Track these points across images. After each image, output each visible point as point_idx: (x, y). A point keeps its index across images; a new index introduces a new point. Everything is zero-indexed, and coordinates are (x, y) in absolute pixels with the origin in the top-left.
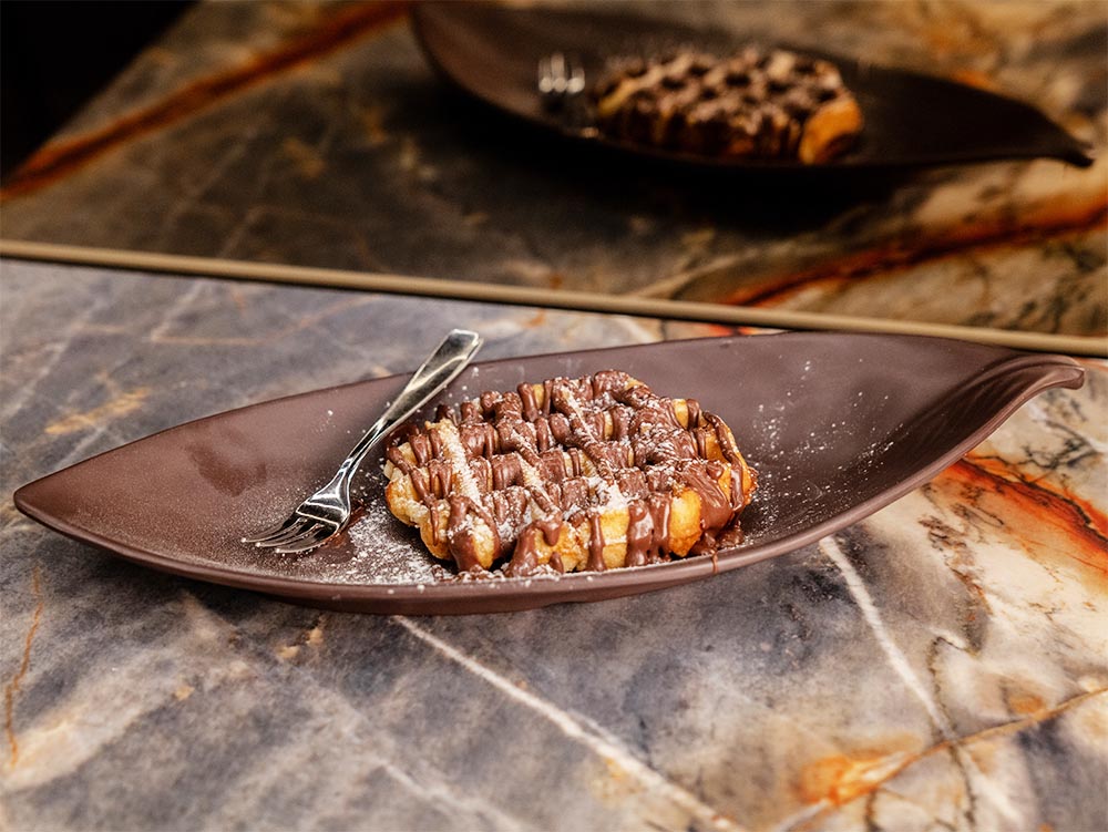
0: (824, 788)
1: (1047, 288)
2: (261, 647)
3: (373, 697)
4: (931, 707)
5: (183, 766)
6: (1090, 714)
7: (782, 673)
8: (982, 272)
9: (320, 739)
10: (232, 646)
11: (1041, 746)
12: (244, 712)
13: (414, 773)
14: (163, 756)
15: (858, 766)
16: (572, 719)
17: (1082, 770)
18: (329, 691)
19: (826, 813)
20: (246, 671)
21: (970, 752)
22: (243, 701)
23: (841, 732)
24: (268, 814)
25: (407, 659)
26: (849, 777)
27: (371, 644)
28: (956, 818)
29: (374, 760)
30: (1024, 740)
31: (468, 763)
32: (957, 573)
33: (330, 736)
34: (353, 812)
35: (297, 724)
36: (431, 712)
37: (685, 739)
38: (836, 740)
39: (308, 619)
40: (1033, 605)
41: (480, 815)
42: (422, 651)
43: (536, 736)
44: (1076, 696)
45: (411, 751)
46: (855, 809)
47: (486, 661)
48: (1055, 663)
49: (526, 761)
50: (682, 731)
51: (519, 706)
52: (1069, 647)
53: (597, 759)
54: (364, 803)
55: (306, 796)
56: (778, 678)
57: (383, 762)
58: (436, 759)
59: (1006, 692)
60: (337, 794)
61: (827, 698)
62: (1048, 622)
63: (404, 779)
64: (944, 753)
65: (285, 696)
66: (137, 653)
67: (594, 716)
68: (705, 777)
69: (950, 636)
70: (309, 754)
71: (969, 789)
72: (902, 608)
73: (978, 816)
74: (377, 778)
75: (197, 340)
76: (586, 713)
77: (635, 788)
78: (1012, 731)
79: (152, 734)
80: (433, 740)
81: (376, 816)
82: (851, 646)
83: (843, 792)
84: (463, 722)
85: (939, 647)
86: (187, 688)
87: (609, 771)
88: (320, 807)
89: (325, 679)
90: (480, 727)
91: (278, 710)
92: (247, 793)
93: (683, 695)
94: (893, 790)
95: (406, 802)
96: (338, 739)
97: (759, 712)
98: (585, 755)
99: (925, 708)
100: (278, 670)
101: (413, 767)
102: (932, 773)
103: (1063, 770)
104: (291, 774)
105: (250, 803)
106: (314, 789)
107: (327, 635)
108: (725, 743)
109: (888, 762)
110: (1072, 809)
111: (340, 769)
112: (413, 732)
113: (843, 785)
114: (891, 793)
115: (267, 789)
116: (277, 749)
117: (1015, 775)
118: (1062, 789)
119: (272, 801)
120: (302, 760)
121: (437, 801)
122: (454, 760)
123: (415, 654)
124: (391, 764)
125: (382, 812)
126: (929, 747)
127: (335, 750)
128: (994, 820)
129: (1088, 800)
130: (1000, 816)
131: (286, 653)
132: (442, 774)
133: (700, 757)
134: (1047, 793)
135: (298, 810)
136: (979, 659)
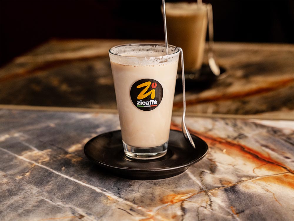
0: (169, 200)
2: (12, 177)
3: (43, 186)
4: (200, 184)
6: (244, 185)
9: (26, 194)
10: (3, 177)
11: (231, 191)
12: (5, 189)
13: (53, 200)
15: (179, 196)
16: (99, 188)
17: (242, 196)
19: (170, 205)
20: (7, 181)
21: (211, 193)
22: (5, 187)
23: (175, 189)
24: (9, 209)
25: (53, 178)
26: (176, 198)
27: (43, 175)
28: (206, 206)
29: (41, 198)
30: (226, 190)
31: (68, 198)
33: (29, 193)
34: (34, 208)
35: (20, 191)
36: (59, 188)
37: (130, 192)
38: (173, 191)
39: (26, 171)
40: (229, 164)
41: (71, 208)
42: (57, 176)
43: (88, 192)
44: (241, 181)
45: (52, 196)
46: (178, 204)
47: (75, 178)
48: (235, 175)
49: (85, 197)
50: (130, 190)
51: (84, 187)
52: (239, 172)
53: (105, 196)
54: (38, 206)
55: (21, 205)
57: (44, 198)
58: (59, 197)
59: (221, 181)
60: (30, 205)
61: (171, 183)
62: (233, 167)
63: (50, 201)
64: (203, 193)
65: (17, 186)
67: (105, 188)
68: (135, 199)
69: (206, 171)
70: (23, 197)
71: (210, 200)
73: (212, 205)
74: (42, 201)
76: (103, 187)
77: (115, 202)
78: (223, 188)
80: (59, 194)
81: (40, 209)
83: (175, 201)
84: (68, 190)
85: (203, 173)
87: (108, 198)
88: (24, 207)
89: (29, 182)
90: (72, 191)
91: (15, 189)
92: (4, 205)
93: (130, 183)
94: (189, 200)
95: (50, 206)
96: (31, 194)
97: (152, 186)
98: (102, 196)
99: (198, 184)
100: (16, 181)
101: (52, 199)
102: (200, 197)
103: (237, 195)
104: (17, 201)
105: (4, 207)
106: (23, 204)
107: (31, 174)
108: (142, 192)
109: (188, 195)
110: (239, 203)
111: (31, 200)
112: (53, 192)
113: (175, 200)
114: (188, 201)
115: (9, 204)
116: (14, 196)
117: (223, 197)
118: (236, 199)
119: (11, 207)
120: (21, 198)
121: (59, 206)
122: (64, 197)
123: (55, 177)
124: (46, 198)
125: (43, 208)
126: (199, 192)
127: (30, 196)
128: (217, 206)
129: (244, 201)
130: (219, 205)
131: (19, 178)
132: (61, 200)
133: (135, 195)
134: (232, 200)
135: (18, 208)
136: (214, 175)
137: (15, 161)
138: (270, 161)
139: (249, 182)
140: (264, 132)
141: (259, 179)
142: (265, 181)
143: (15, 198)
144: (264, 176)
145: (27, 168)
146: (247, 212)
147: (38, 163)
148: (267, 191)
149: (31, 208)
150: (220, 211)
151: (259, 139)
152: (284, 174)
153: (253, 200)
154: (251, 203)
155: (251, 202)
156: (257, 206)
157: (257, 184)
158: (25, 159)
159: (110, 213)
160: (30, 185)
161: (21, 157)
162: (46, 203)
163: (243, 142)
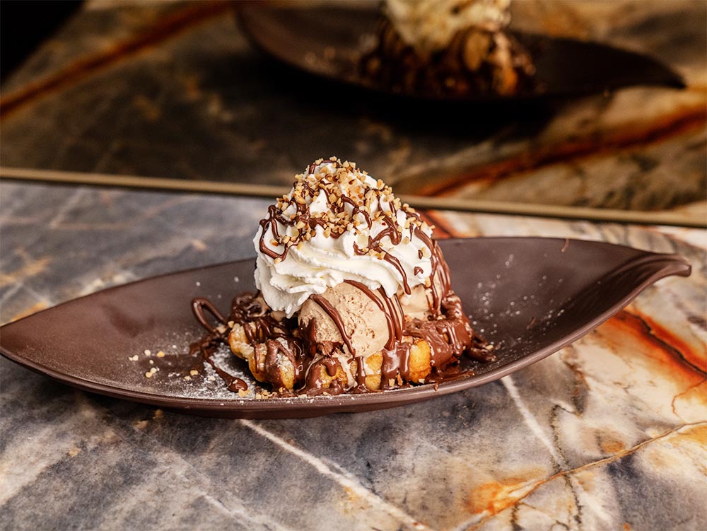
0: (485, 504)
1: (621, 181)
2: (124, 422)
3: (195, 452)
4: (552, 450)
5: (74, 499)
6: (653, 452)
7: (457, 431)
8: (580, 173)
9: (162, 480)
10: (105, 421)
11: (622, 474)
12: (114, 463)
13: (223, 500)
14: (61, 493)
15: (507, 489)
16: (323, 462)
17: (649, 489)
18: (167, 449)
19: (486, 519)
20: (115, 437)
21: (577, 478)
22: (113, 457)
23: (495, 467)
25: (217, 426)
26: (500, 496)
28: (570, 521)
29: (197, 492)
30: (612, 470)
31: (258, 492)
32: (568, 364)
33: (169, 477)
34: (184, 526)
35: (148, 471)
36: (233, 461)
37: (395, 474)
38: (492, 472)
40: (615, 383)
41: (266, 526)
43: (300, 474)
44: (644, 441)
45: (221, 486)
46: (505, 516)
47: (268, 427)
48: (630, 420)
49: (295, 489)
50: (394, 469)
51: (289, 455)
52: (639, 409)
53: (339, 487)
54: (191, 520)
55: (154, 516)
56: (454, 433)
57: (204, 493)
58: (237, 491)
59: (599, 439)
60: (174, 515)
61: (486, 446)
62: (626, 394)
63: (217, 504)
64: (561, 479)
66: (44, 427)
67: (337, 461)
68: (408, 498)
69: (563, 404)
70: (157, 488)
71: (578, 502)
72: (533, 387)
73: (583, 519)
74: (199, 504)
75: (81, 226)
76: (333, 460)
77: (365, 507)
78: (604, 464)
79: (54, 479)
80: (235, 479)
81: (199, 528)
82: (500, 412)
83: (497, 505)
84: (254, 467)
85: (557, 412)
86: (76, 449)
87: (347, 496)
88: (162, 523)
89: (165, 441)
90: (265, 469)
91: (135, 462)
92: (116, 516)
93: (394, 446)
94: (528, 503)
95: (218, 518)
96: (174, 479)
97: (443, 456)
98: (332, 486)
99: (548, 450)
100: (135, 436)
101: (222, 496)
102: (554, 492)
103: (637, 488)
104: (144, 502)
105: (118, 521)
106: (159, 512)
107: (166, 414)
108: (421, 476)
109: (526, 486)
110: (643, 513)
111: (175, 499)
112: (222, 474)
113: (497, 501)
114: (527, 505)
115: (128, 512)
116: (134, 486)
117: (607, 492)
118: (636, 500)
119: (132, 520)
120: (150, 493)
121: (238, 518)
122: (248, 491)
124: (208, 495)
125: (203, 525)
126: (551, 475)
127: (172, 486)
128: (593, 521)
129: (653, 507)
130: (597, 518)
131: (140, 425)
132: (242, 501)
133: (405, 485)
134: (627, 503)
135: (149, 525)
136: (582, 418)
139: (664, 444)
141: (687, 434)
142: (700, 440)
143: (137, 491)
144: (696, 423)
148: (705, 472)
149: (177, 526)
153: (673, 503)
154: (669, 515)
155: (669, 509)
156: (683, 522)
157: (682, 450)
162: (209, 510)
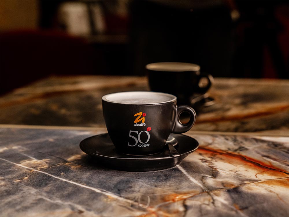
0: (171, 199)
2: (10, 180)
3: (41, 187)
4: (202, 186)
6: (247, 187)
7: (160, 182)
9: (24, 194)
10: (1, 180)
11: (233, 192)
12: (3, 190)
13: (51, 199)
15: (181, 196)
16: (99, 189)
17: (245, 195)
19: (171, 203)
21: (213, 193)
22: (3, 189)
23: (176, 190)
24: (7, 206)
25: (52, 181)
26: (178, 197)
27: (41, 179)
28: (209, 203)
29: (40, 197)
30: (229, 191)
31: (68, 197)
32: (209, 166)
33: (27, 193)
34: (32, 205)
35: (18, 192)
36: (58, 189)
37: (131, 192)
38: (175, 192)
39: (24, 176)
41: (70, 205)
42: (56, 180)
43: (88, 192)
44: (243, 184)
45: (51, 195)
46: (180, 202)
47: (75, 181)
48: (237, 179)
49: (85, 197)
51: (83, 188)
52: (241, 177)
53: (105, 196)
54: (36, 204)
55: (19, 203)
56: (158, 183)
57: (43, 197)
58: (58, 196)
59: (223, 184)
60: (28, 202)
61: (172, 185)
62: (235, 173)
63: (48, 200)
64: (206, 194)
65: (15, 187)
67: (105, 189)
68: (136, 198)
69: (207, 176)
70: (22, 196)
71: (213, 199)
72: (194, 172)
73: (215, 203)
74: (40, 200)
76: (103, 189)
77: (116, 200)
78: (225, 189)
80: (58, 194)
81: (39, 206)
82: (179, 177)
83: (176, 200)
84: (67, 191)
85: (204, 177)
87: (108, 198)
88: (22, 204)
89: (27, 185)
90: (72, 191)
91: (13, 190)
93: (131, 186)
94: (191, 199)
95: (48, 203)
96: (30, 194)
97: (152, 188)
98: (101, 195)
99: (200, 186)
100: (14, 183)
102: (202, 196)
103: (239, 195)
104: (15, 199)
105: (2, 204)
106: (22, 202)
107: (29, 178)
108: (142, 193)
109: (189, 195)
110: (243, 201)
111: (30, 198)
112: (52, 192)
113: (176, 198)
117: (226, 196)
118: (239, 198)
120: (19, 197)
121: (57, 203)
122: (63, 196)
123: (54, 181)
124: (45, 197)
125: (41, 205)
128: (220, 203)
129: (247, 200)
130: (222, 203)
131: (17, 181)
132: (60, 199)
133: (135, 195)
134: (235, 199)
135: (16, 205)
136: (216, 179)
137: (13, 167)
138: (272, 168)
139: (252, 185)
140: (265, 145)
141: (262, 182)
142: (268, 184)
143: (12, 197)
144: (266, 180)
145: (25, 173)
146: (251, 208)
147: (37, 169)
148: (271, 191)
149: (29, 205)
150: (224, 207)
151: (260, 151)
152: (287, 178)
153: (256, 199)
155: (254, 200)
156: (260, 203)
157: (260, 186)
158: (23, 166)
159: (110, 209)
160: (28, 187)
161: (19, 165)
162: (45, 201)
163: (243, 154)
